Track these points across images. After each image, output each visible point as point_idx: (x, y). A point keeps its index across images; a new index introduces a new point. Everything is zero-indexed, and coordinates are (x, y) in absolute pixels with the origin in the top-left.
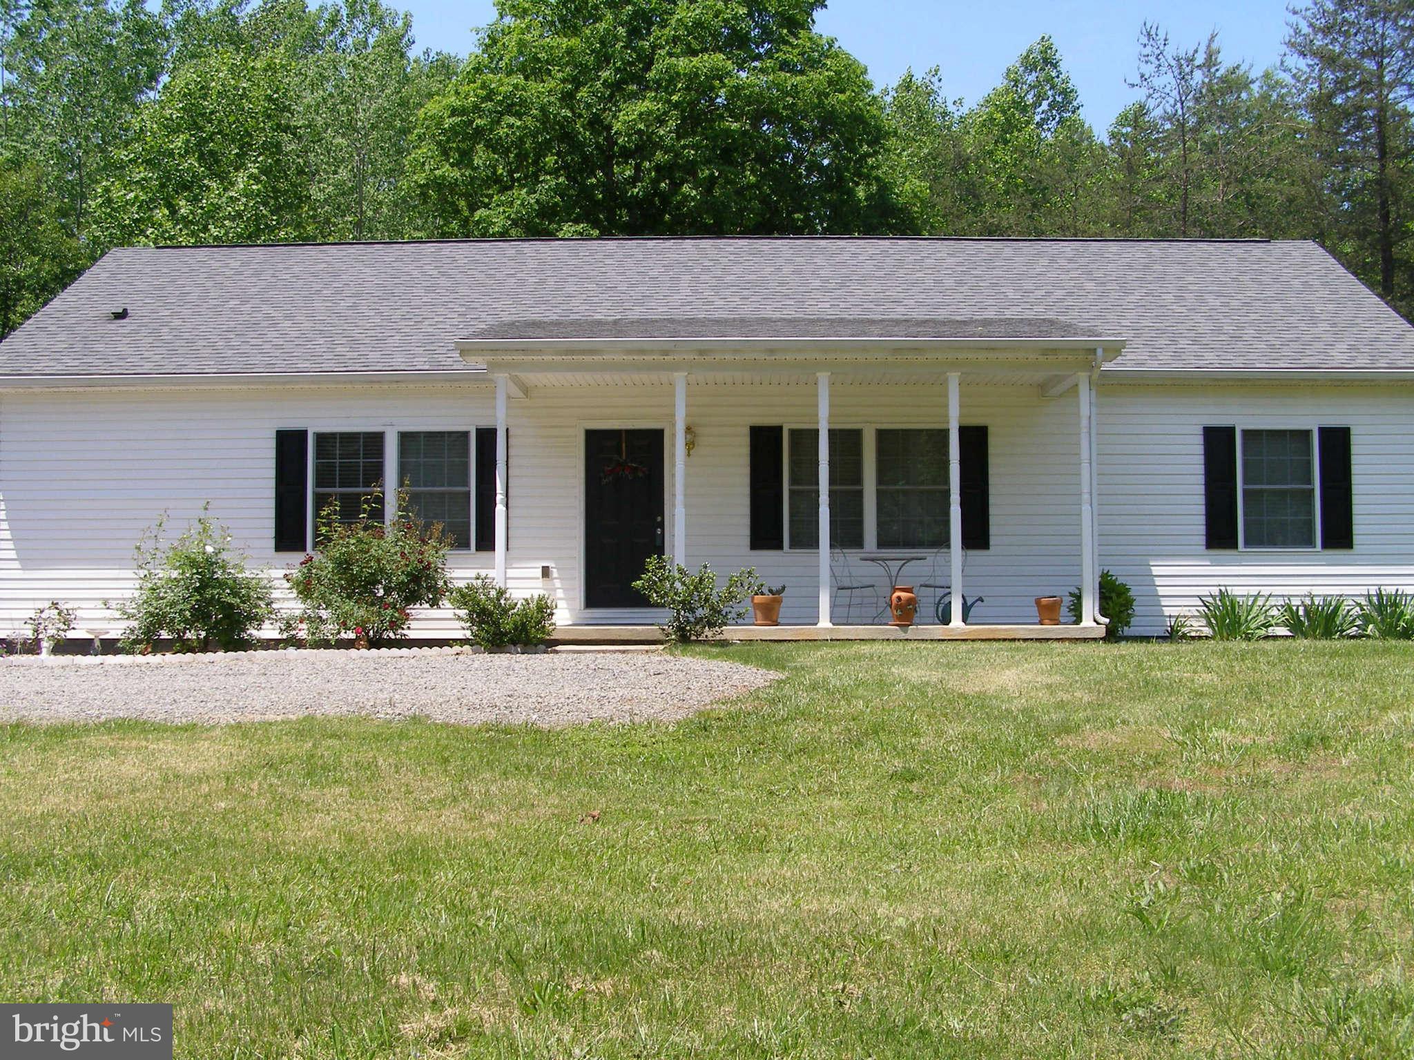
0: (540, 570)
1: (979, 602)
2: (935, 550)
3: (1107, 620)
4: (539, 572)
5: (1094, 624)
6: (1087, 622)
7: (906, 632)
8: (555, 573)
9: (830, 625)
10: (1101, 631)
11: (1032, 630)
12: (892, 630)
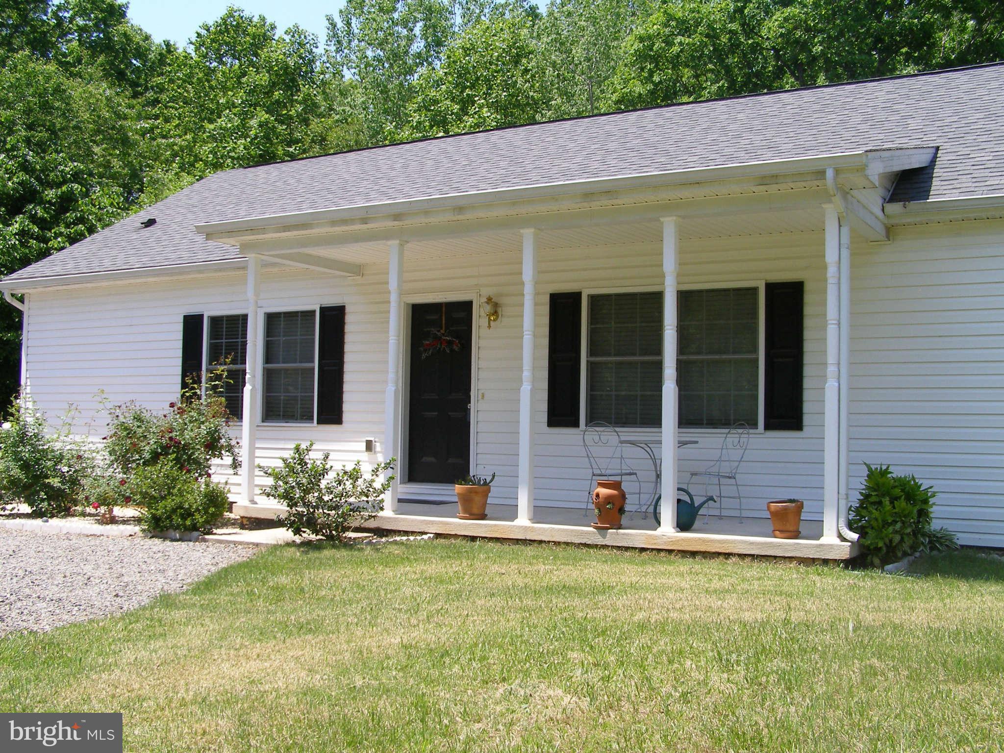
0: (364, 444)
1: (711, 502)
2: (727, 431)
3: (854, 536)
4: (363, 446)
5: (837, 541)
6: (829, 538)
7: (604, 537)
8: (378, 447)
9: (528, 523)
10: (844, 551)
11: (752, 543)
12: (587, 532)
